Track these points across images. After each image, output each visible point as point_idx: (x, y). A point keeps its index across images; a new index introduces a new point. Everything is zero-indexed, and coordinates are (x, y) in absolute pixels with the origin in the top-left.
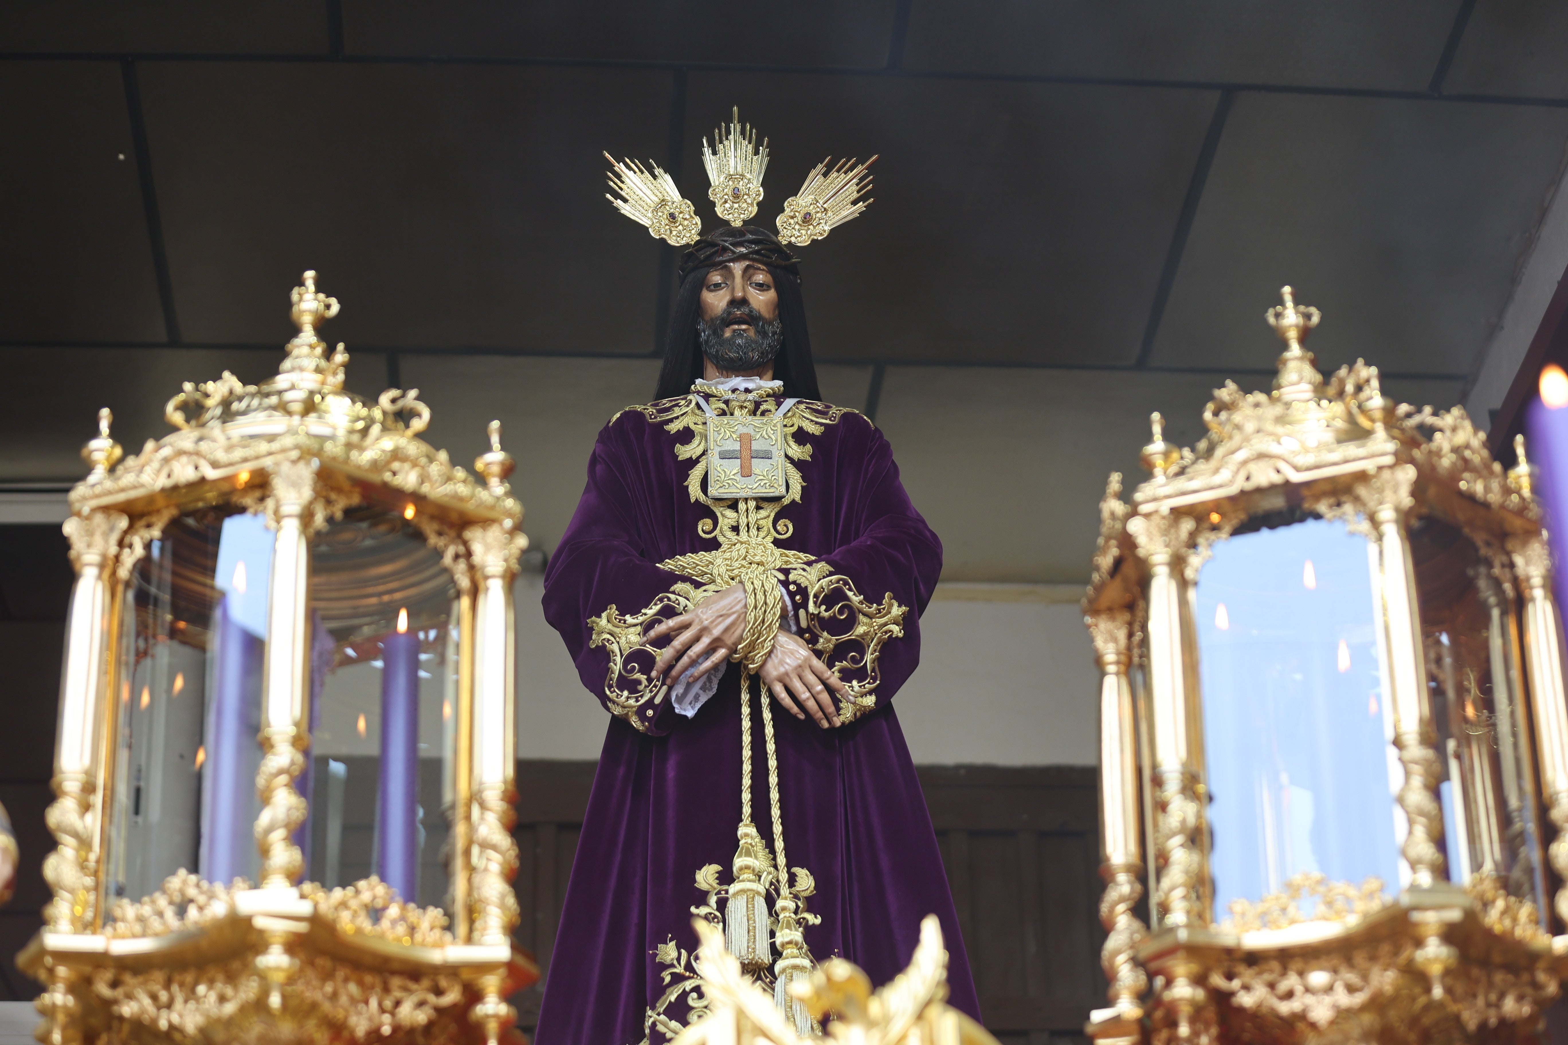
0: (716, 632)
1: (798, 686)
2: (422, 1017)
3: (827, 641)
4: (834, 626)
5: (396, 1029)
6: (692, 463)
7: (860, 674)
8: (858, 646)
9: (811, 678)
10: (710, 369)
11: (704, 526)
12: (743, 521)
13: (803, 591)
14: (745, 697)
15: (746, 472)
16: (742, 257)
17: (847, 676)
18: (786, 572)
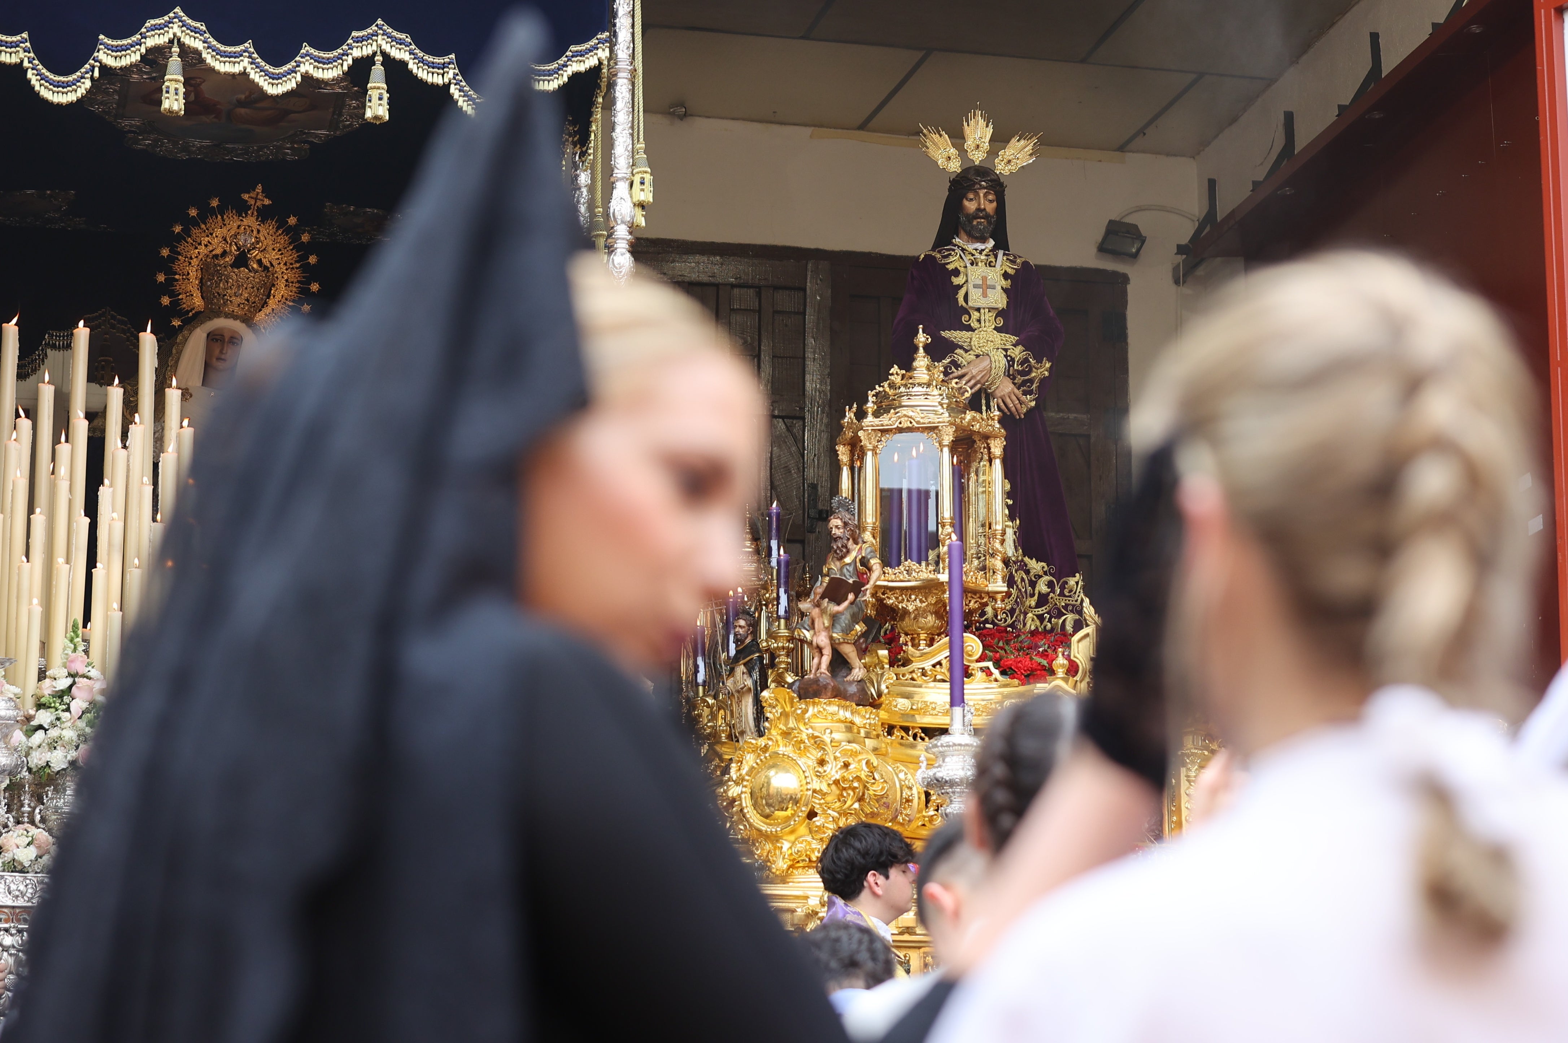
0: (978, 378)
1: (1008, 401)
2: (976, 606)
3: (1019, 379)
4: (1022, 373)
5: (969, 609)
6: (960, 287)
7: (1030, 393)
8: (1031, 381)
9: (1014, 398)
10: (963, 234)
11: (965, 318)
12: (982, 318)
13: (1013, 360)
14: (984, 402)
15: (985, 295)
16: (983, 188)
17: (1025, 393)
18: (1006, 350)
